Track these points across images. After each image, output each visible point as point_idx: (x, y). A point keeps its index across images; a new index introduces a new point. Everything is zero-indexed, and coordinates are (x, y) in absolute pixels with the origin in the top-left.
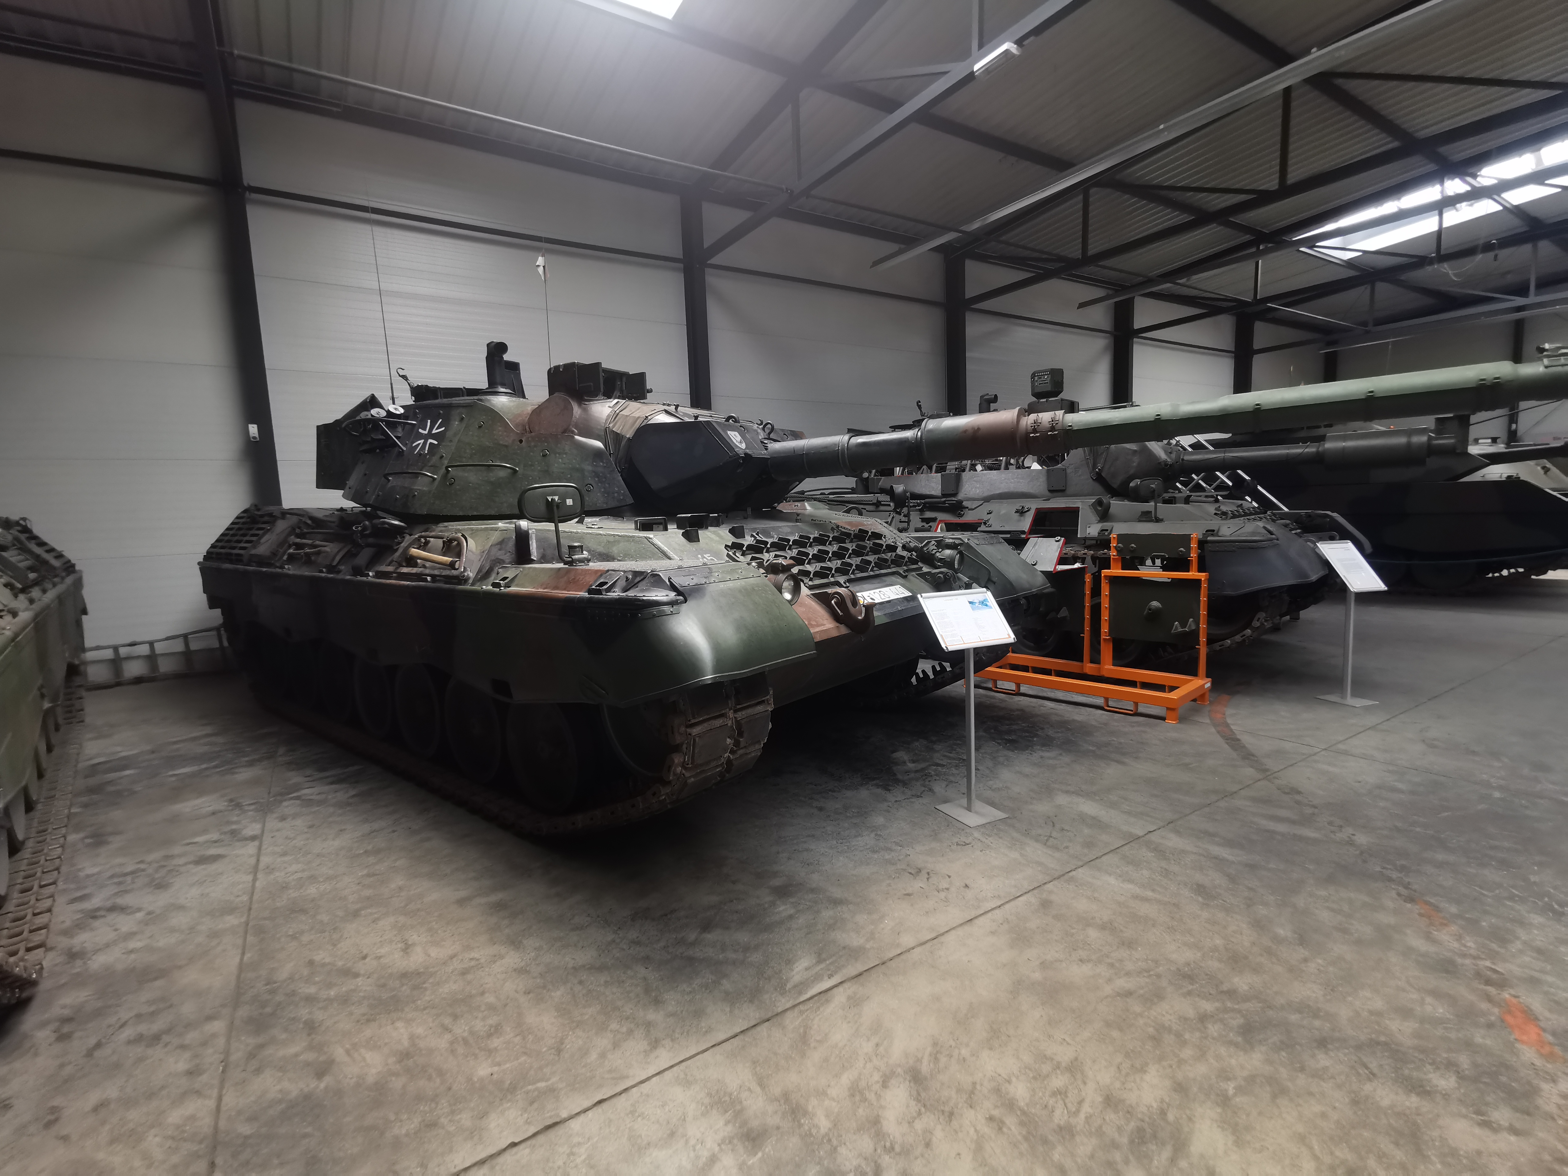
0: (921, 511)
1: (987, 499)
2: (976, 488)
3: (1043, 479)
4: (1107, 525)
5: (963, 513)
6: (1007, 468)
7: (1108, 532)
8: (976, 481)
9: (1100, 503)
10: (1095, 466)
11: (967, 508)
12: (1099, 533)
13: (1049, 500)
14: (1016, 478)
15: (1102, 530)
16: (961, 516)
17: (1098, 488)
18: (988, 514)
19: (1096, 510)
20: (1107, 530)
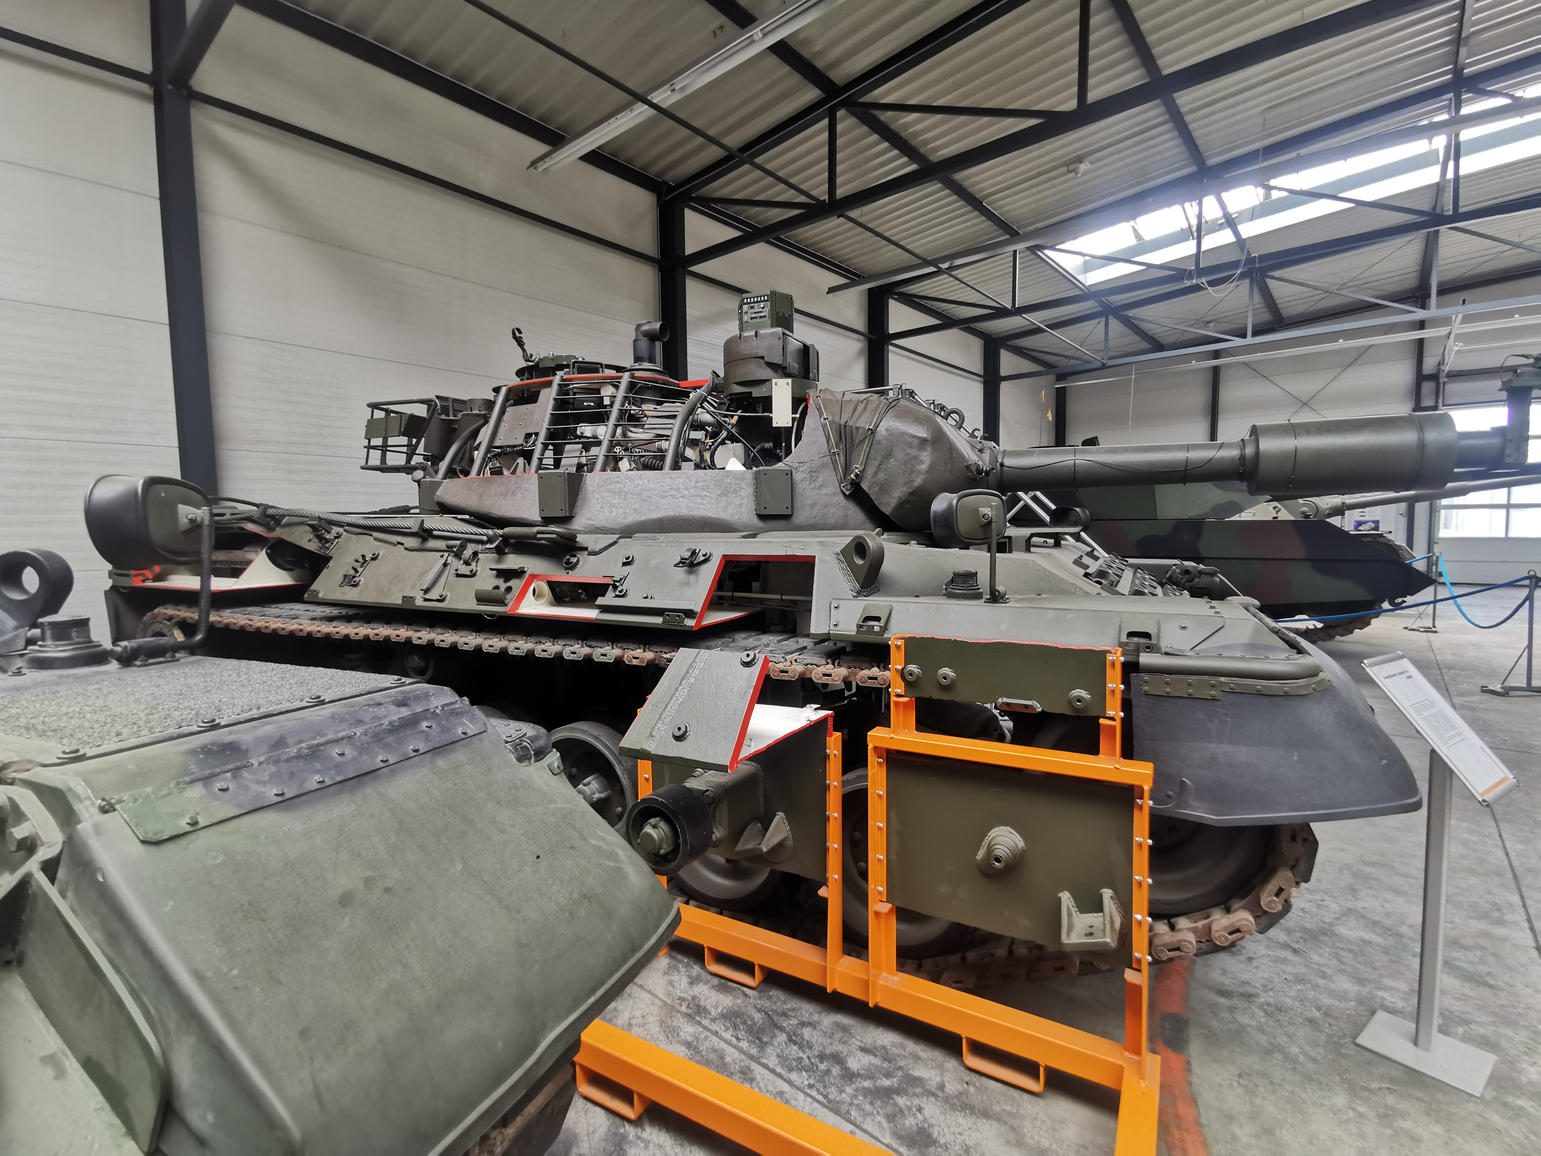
0: (500, 551)
1: (627, 532)
2: (611, 505)
3: (747, 491)
4: (877, 603)
5: (574, 560)
6: (676, 466)
7: (882, 623)
8: (613, 492)
9: (859, 547)
10: (847, 469)
11: (586, 549)
12: (859, 626)
13: (754, 536)
14: (694, 487)
15: (867, 619)
16: (571, 567)
17: (855, 513)
18: (624, 564)
19: (851, 564)
20: (878, 619)
